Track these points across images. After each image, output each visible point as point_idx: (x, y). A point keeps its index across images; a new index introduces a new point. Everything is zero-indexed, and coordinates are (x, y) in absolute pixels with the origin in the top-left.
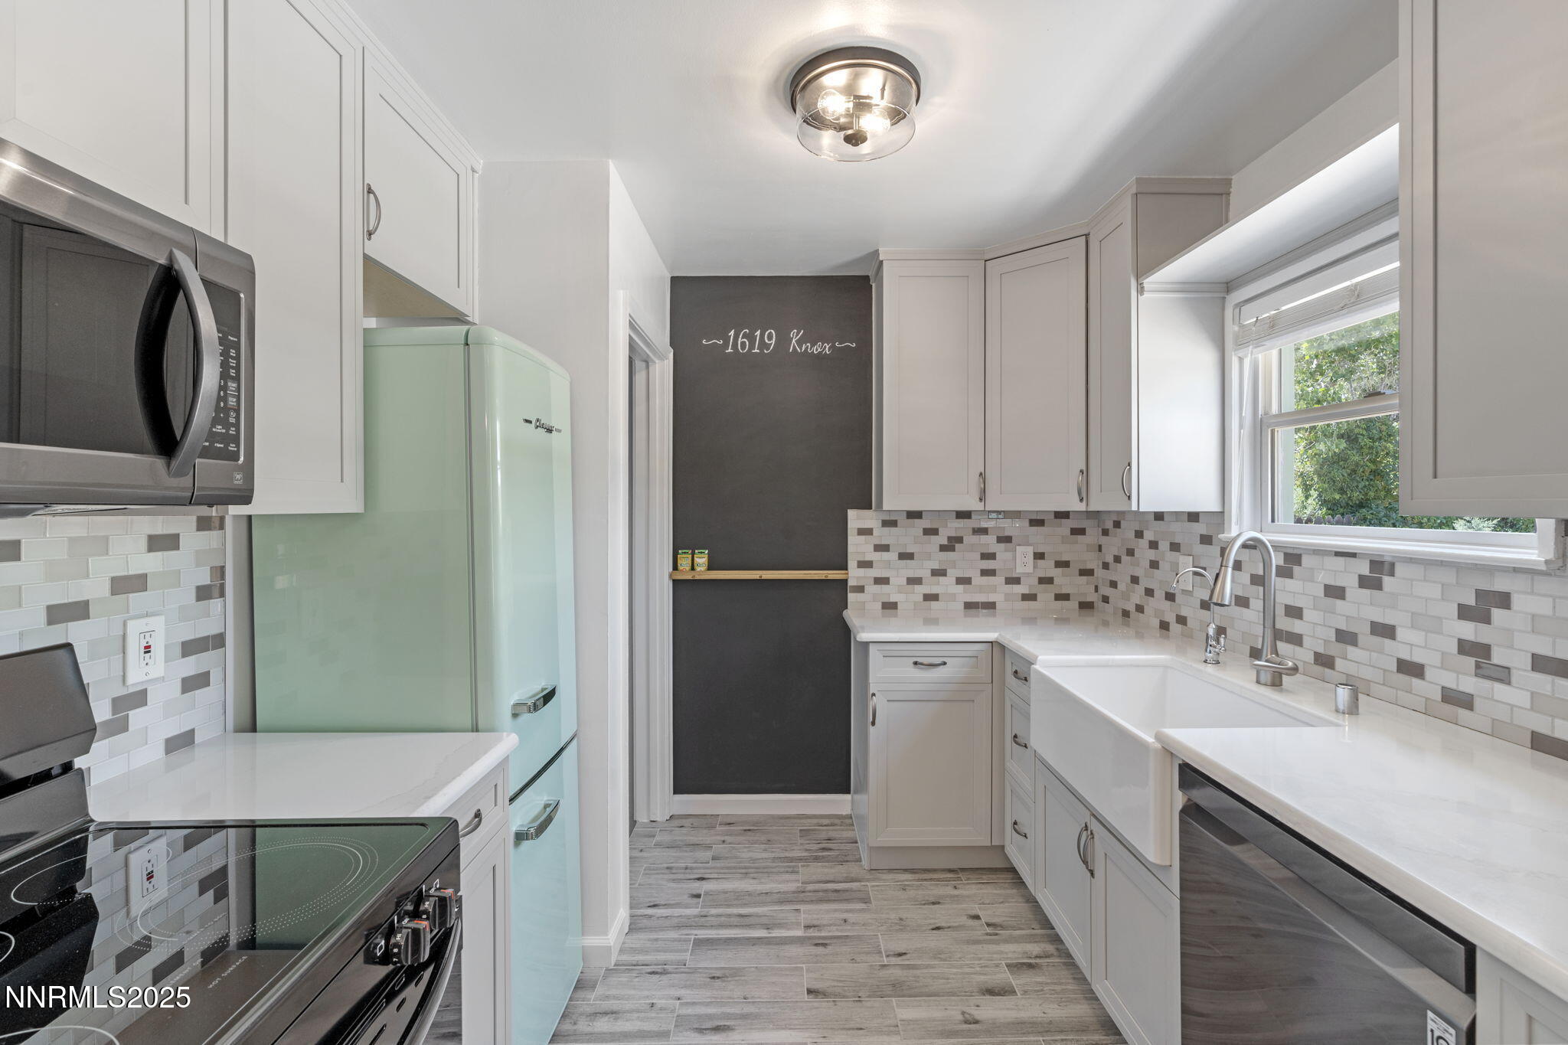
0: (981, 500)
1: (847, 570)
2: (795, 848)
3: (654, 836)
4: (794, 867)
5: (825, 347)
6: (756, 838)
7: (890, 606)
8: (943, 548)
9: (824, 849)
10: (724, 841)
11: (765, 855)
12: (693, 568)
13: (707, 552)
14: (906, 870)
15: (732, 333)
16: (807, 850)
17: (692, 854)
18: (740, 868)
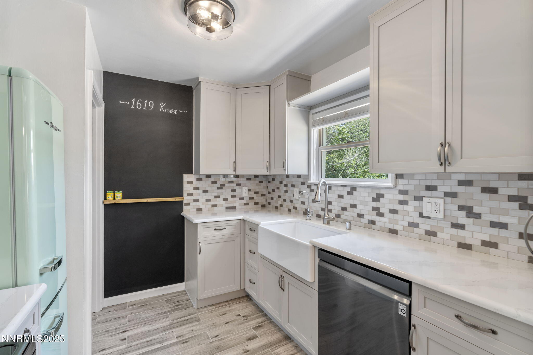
0: (234, 171)
1: (183, 197)
2: (165, 308)
3: (96, 319)
4: (166, 315)
5: (175, 111)
6: (147, 308)
7: (199, 210)
8: (219, 188)
9: (177, 305)
10: (132, 313)
11: (152, 314)
12: (114, 199)
13: (121, 191)
14: (211, 305)
15: (134, 100)
16: (170, 307)
17: (117, 322)
18: (142, 322)
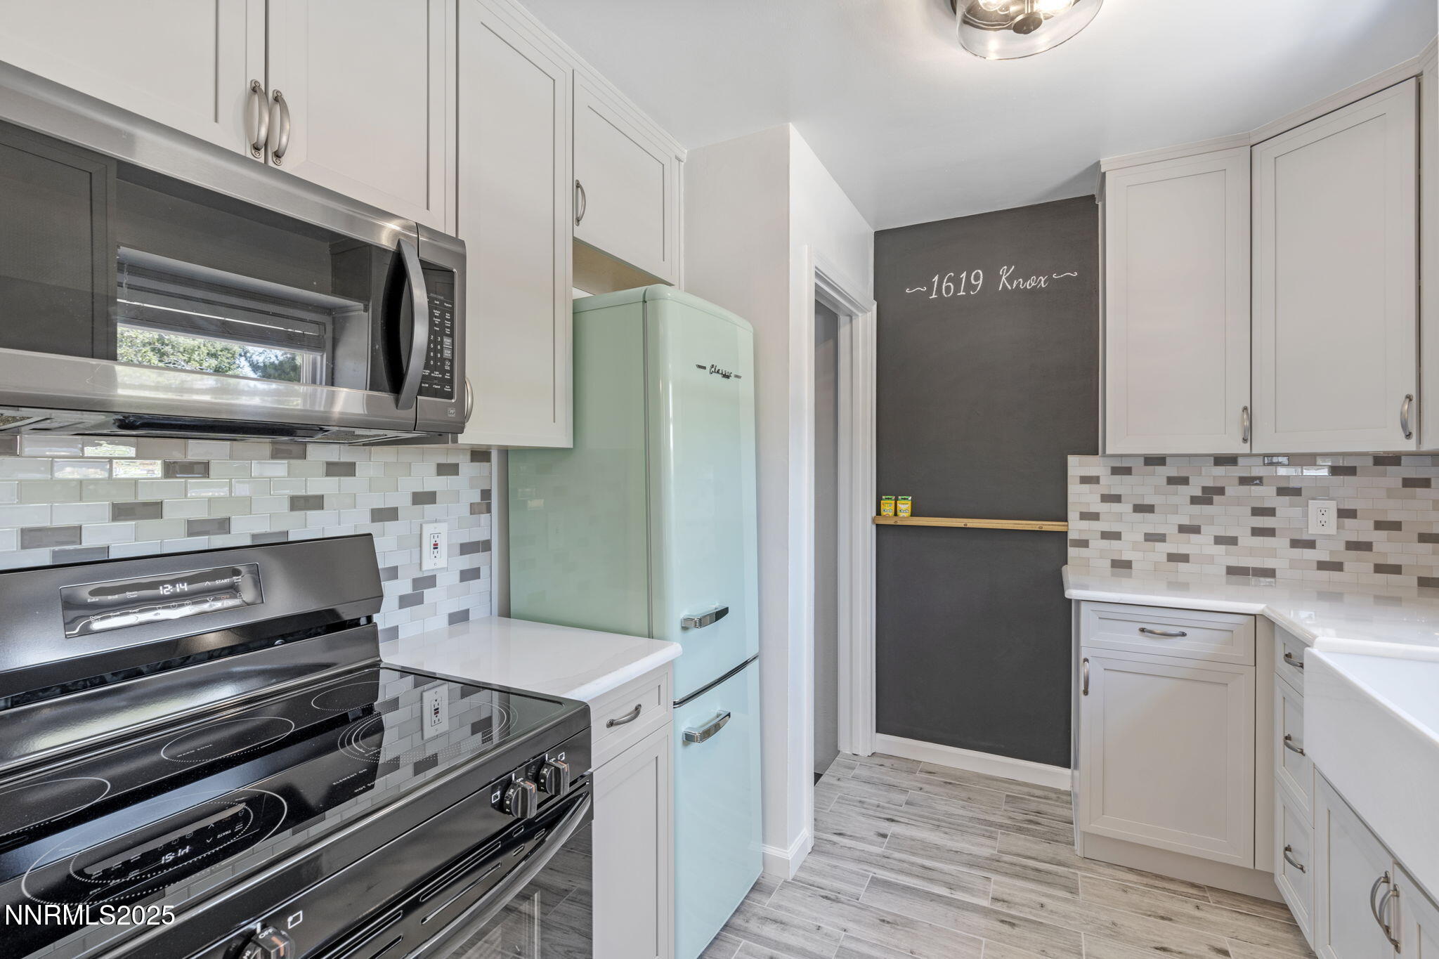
0: (1245, 440)
1: (1066, 521)
2: (997, 812)
3: (854, 769)
4: (991, 832)
5: (1041, 280)
6: (956, 793)
7: (1122, 565)
8: (1194, 500)
9: (1031, 822)
10: (921, 789)
11: (961, 812)
12: (896, 514)
13: (910, 498)
15: (936, 278)
16: (1010, 818)
17: (886, 793)
18: (932, 819)
